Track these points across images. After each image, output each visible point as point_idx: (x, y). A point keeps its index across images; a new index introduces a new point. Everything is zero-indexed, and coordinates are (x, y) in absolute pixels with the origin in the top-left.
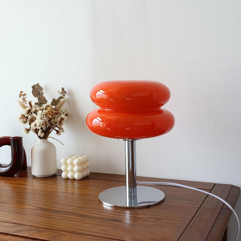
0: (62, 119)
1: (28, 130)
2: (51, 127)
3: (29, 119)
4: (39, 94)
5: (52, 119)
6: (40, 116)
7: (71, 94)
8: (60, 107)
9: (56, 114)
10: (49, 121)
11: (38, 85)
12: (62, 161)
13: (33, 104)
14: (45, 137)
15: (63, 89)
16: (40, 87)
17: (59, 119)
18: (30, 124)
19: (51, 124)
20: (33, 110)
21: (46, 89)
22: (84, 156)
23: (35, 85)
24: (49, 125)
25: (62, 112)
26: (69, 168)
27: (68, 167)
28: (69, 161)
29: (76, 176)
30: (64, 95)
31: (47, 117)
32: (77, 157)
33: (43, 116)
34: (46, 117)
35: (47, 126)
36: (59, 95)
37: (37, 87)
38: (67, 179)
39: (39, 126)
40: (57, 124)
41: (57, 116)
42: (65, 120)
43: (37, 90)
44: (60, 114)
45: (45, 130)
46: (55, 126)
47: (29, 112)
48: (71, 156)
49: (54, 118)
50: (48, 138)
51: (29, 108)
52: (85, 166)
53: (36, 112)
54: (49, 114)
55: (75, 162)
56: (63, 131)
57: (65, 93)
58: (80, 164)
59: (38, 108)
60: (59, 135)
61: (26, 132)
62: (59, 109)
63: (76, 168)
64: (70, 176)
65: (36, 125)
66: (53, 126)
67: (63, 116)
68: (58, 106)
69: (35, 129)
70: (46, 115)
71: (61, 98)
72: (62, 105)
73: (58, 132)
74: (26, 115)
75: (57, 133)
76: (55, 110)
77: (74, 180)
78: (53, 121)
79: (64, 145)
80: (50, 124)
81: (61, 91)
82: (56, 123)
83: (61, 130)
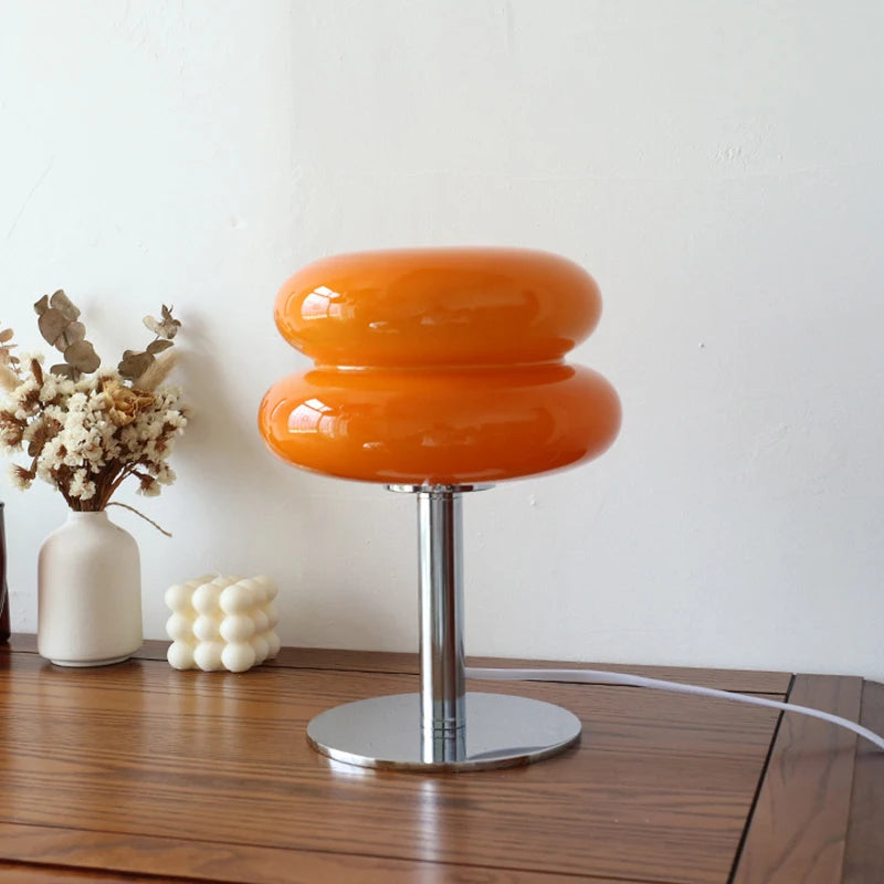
0: (168, 427)
1: (26, 476)
2: (123, 460)
3: (30, 431)
4: (64, 334)
5: (127, 427)
6: (82, 415)
7: (198, 332)
8: (156, 382)
9: (144, 408)
10: (117, 436)
11: (59, 296)
12: (171, 596)
13: (46, 369)
14: (97, 503)
15: (166, 312)
16: (68, 305)
17: (155, 428)
18: (35, 450)
19: (125, 450)
20: (49, 391)
21: (94, 312)
22: (260, 579)
23: (46, 297)
24: (114, 452)
25: (167, 401)
26: (199, 626)
27: (194, 620)
28: (198, 598)
29: (231, 657)
30: (171, 336)
31: (108, 418)
32: (232, 583)
33: (90, 416)
34: (104, 420)
35: (109, 454)
36: (151, 337)
37: (56, 303)
38: (191, 672)
39: (80, 454)
40: (150, 450)
41: (144, 417)
42: (181, 431)
43: (57, 318)
44: (156, 411)
45: (97, 471)
46: (137, 456)
47: (32, 399)
48: (207, 579)
49: (134, 424)
50: (108, 509)
51: (30, 384)
52: (263, 618)
53: (58, 400)
54: (117, 408)
55: (227, 598)
56: (170, 478)
57: (173, 327)
58: (246, 607)
59: (68, 386)
60: (151, 495)
61: (19, 480)
62: (152, 390)
63: (228, 626)
64: (201, 657)
65: (63, 451)
66: (129, 457)
67: (172, 415)
68: (146, 378)
69: (57, 467)
70: (105, 411)
71: (157, 346)
72: (164, 372)
73: (147, 483)
74: (20, 414)
75: (142, 488)
76: (137, 394)
77: (219, 673)
78: (130, 437)
79: (170, 535)
80: (119, 449)
81: (160, 318)
82: (144, 443)
83: (163, 473)
